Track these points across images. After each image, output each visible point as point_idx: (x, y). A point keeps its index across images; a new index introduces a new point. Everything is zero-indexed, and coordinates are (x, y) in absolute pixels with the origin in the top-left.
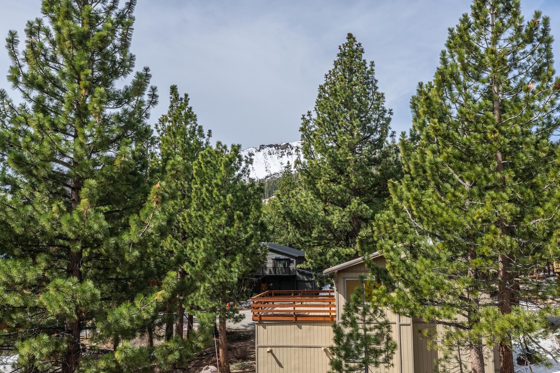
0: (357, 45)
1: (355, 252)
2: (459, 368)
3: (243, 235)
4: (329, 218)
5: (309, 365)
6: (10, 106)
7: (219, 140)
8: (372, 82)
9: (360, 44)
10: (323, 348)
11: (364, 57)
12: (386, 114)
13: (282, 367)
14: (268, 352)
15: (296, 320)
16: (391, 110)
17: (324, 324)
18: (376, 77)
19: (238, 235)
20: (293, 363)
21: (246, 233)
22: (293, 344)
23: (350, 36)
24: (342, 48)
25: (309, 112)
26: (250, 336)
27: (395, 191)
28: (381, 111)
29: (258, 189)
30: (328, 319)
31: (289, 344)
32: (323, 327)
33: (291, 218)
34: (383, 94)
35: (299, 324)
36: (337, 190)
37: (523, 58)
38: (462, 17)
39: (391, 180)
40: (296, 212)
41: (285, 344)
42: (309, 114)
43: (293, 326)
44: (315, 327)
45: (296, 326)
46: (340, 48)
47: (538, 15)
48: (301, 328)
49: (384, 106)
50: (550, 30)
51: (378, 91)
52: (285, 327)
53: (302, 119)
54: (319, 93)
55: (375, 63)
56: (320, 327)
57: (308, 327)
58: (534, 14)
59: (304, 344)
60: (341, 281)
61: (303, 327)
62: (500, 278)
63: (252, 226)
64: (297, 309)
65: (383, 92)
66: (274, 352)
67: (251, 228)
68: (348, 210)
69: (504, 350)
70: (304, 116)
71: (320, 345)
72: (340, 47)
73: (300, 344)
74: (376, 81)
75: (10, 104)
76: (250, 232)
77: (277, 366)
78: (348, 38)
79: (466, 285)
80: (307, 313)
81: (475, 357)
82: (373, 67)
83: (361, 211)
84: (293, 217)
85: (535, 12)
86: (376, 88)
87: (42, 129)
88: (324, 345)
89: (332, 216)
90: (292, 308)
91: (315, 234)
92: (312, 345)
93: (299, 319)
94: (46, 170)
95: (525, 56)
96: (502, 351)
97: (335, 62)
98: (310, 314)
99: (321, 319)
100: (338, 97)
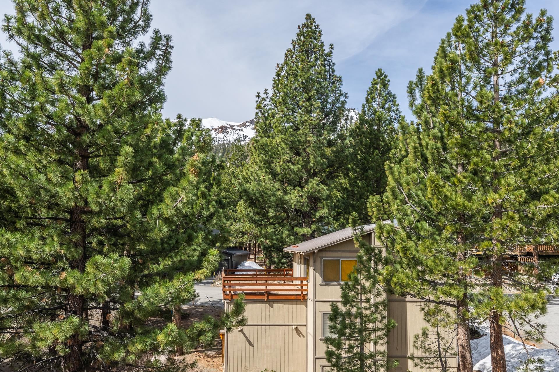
0: (315, 26)
1: (311, 232)
2: (437, 344)
3: (205, 213)
4: (286, 197)
5: (279, 343)
6: (9, 59)
7: (180, 113)
8: (330, 64)
9: (318, 26)
10: (294, 327)
11: (323, 39)
12: (342, 97)
13: (252, 345)
14: (239, 331)
15: (268, 299)
16: (347, 94)
17: (295, 303)
18: (334, 60)
19: (200, 212)
20: (263, 342)
21: (209, 209)
22: (263, 323)
23: (308, 16)
24: (301, 27)
25: (266, 90)
26: (189, 315)
27: (392, 173)
28: (338, 93)
29: (218, 165)
30: (299, 298)
31: (260, 323)
32: (294, 306)
33: (248, 196)
34: (340, 78)
35: (271, 303)
36: (295, 170)
37: (525, 53)
38: (469, 8)
39: (387, 163)
40: (253, 190)
41: (256, 323)
42: (266, 91)
43: (264, 305)
44: (287, 306)
45: (267, 305)
46: (299, 28)
47: (543, 13)
48: (272, 307)
49: (341, 89)
50: (552, 29)
51: (335, 74)
52: (256, 305)
53: (257, 96)
54: (276, 71)
55: (334, 46)
56: (291, 306)
57: (279, 305)
58: (540, 12)
59: (275, 323)
60: (319, 261)
61: (275, 305)
62: (494, 260)
63: (214, 203)
64: (269, 287)
65: (341, 75)
66: (244, 331)
67: (213, 205)
68: (306, 190)
69: (495, 327)
70: (258, 93)
71: (290, 323)
72: (299, 26)
73: (271, 323)
74: (334, 64)
75: (9, 57)
76: (212, 209)
77: (248, 344)
78: (307, 19)
79: (473, 266)
80: (276, 292)
81: (463, 333)
82: (333, 50)
83: (319, 192)
84: (250, 195)
85: (541, 10)
86: (333, 71)
87: (63, 89)
88: (294, 323)
89: (289, 195)
90: (264, 287)
91: (272, 213)
92: (283, 323)
93: (270, 297)
94: (61, 135)
95: (527, 51)
96: (494, 328)
97: (293, 41)
98: (280, 293)
99: (293, 298)
100: (299, 77)
